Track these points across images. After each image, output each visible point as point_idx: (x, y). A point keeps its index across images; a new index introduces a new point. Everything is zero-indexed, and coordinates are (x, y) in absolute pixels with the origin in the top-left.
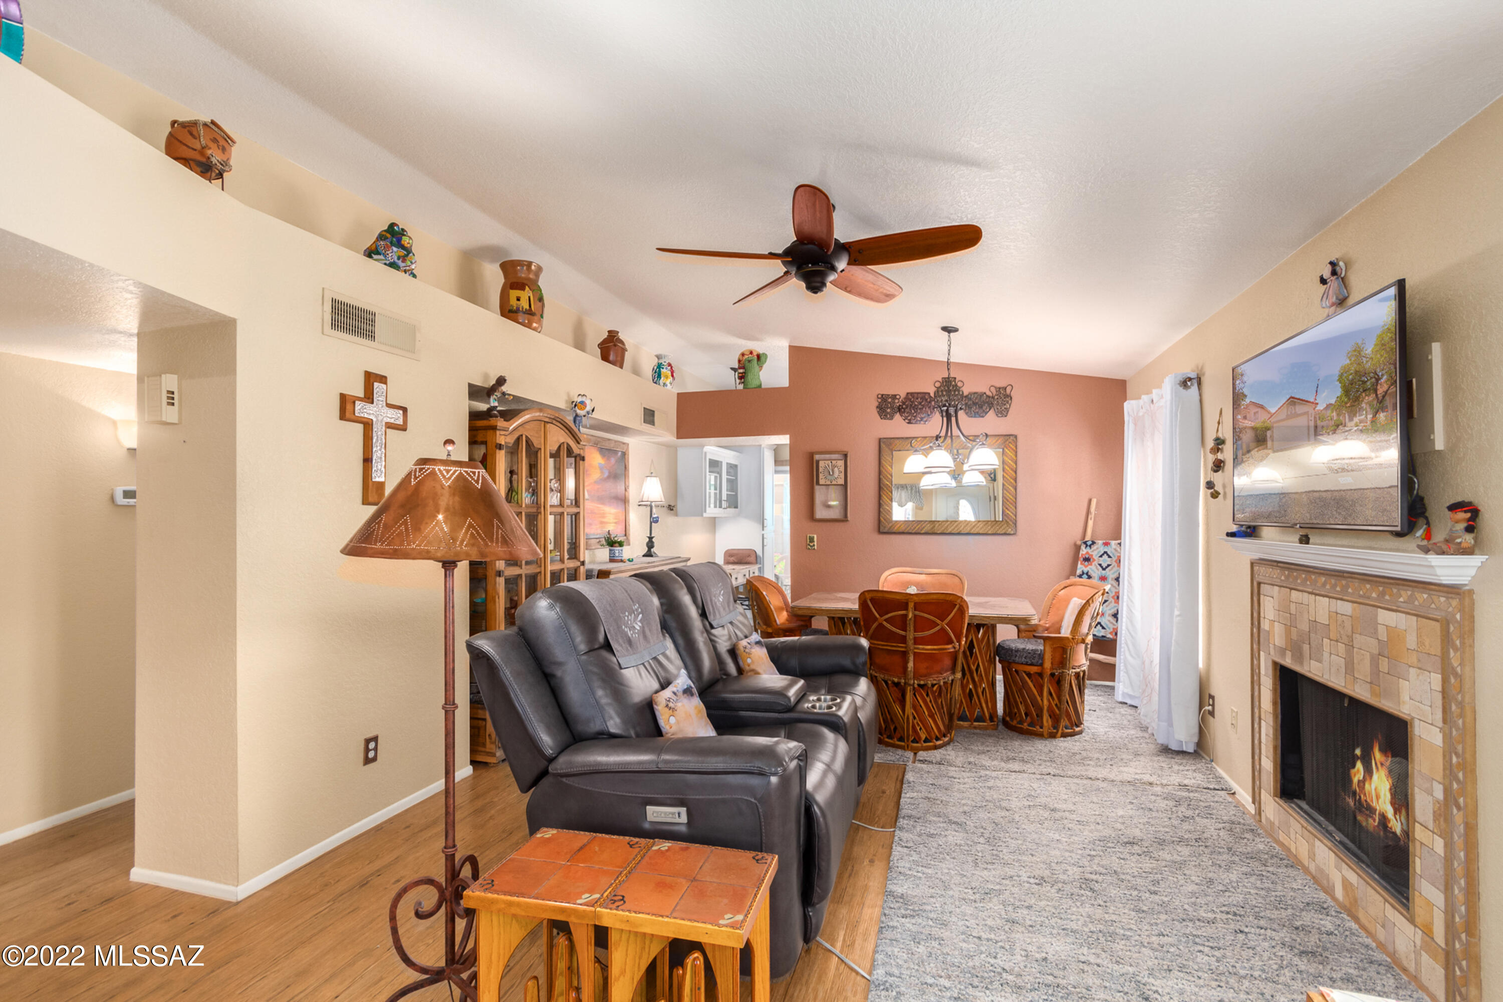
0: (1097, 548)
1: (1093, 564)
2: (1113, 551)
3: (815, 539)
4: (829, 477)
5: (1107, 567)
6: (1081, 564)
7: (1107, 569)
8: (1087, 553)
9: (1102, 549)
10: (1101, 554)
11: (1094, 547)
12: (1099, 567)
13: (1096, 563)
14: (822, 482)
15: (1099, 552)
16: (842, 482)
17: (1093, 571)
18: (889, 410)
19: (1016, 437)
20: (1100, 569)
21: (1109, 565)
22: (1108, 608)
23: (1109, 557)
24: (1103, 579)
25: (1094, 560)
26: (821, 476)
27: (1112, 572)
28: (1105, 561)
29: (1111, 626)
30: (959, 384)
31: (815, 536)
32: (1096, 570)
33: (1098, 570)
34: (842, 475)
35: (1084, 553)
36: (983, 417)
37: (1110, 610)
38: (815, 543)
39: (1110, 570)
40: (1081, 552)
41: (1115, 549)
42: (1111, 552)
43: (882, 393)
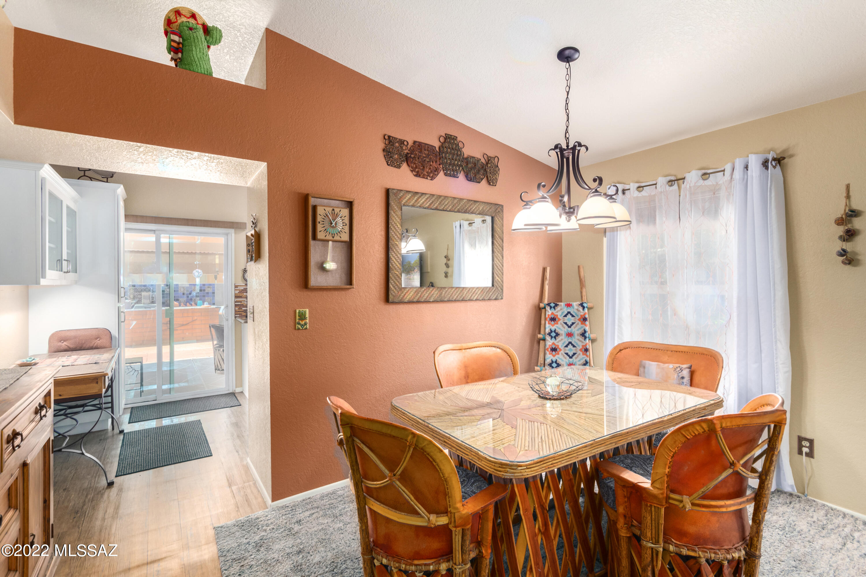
0: (561, 309)
1: (559, 323)
2: (576, 311)
3: (307, 316)
4: (330, 230)
5: (572, 325)
6: (549, 323)
7: (572, 327)
8: (553, 314)
9: (566, 310)
10: (565, 314)
11: (558, 308)
12: (565, 325)
13: (561, 322)
14: (320, 235)
15: (563, 313)
16: (345, 237)
17: (559, 329)
18: (396, 156)
19: (502, 206)
20: (566, 327)
21: (573, 323)
22: (578, 359)
23: (573, 316)
24: (570, 335)
25: (559, 320)
26: (319, 227)
27: (577, 328)
28: (569, 319)
30: (461, 145)
31: (307, 311)
32: (562, 328)
33: (564, 328)
34: (347, 229)
35: (550, 314)
36: (479, 182)
37: (579, 361)
38: (308, 321)
39: (575, 328)
40: (547, 313)
41: (577, 310)
42: (574, 312)
43: (390, 134)
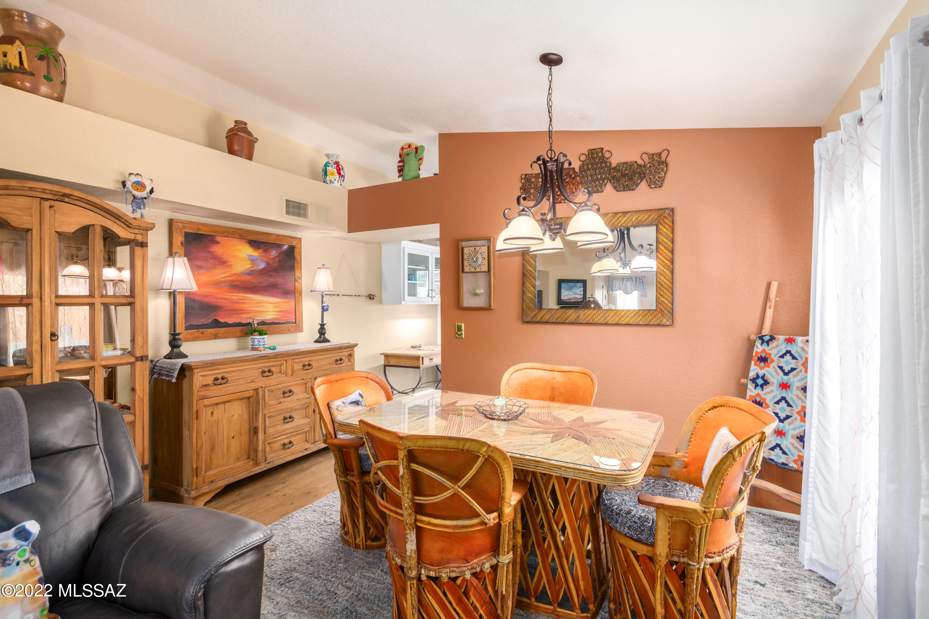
0: (777, 346)
1: (771, 365)
2: (800, 351)
3: (463, 328)
4: (474, 264)
5: (790, 372)
6: (755, 365)
7: (791, 375)
8: (764, 351)
9: (784, 348)
10: (781, 353)
11: (773, 344)
12: (779, 371)
13: (775, 364)
14: (466, 269)
15: (778, 352)
16: (485, 268)
17: (771, 374)
18: (532, 191)
19: (672, 210)
20: (781, 373)
21: (793, 370)
22: (792, 427)
23: (794, 358)
24: (785, 386)
25: (773, 361)
26: (466, 263)
27: (797, 378)
28: (787, 363)
29: (796, 453)
30: (607, 155)
31: (463, 325)
32: (774, 374)
33: (778, 374)
34: (486, 262)
35: (759, 351)
36: (633, 190)
37: (794, 429)
38: (463, 332)
39: (794, 376)
40: (755, 350)
41: (802, 348)
42: (797, 352)
43: (525, 173)
